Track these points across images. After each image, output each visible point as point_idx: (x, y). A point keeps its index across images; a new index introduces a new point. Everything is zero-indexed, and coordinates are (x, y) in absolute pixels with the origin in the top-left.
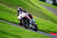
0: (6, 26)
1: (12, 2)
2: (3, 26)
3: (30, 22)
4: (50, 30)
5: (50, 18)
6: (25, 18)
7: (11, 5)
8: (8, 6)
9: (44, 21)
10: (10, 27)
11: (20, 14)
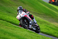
0: (33, 36)
1: (40, 11)
2: (30, 35)
3: (30, 22)
6: (24, 18)
7: (39, 14)
8: (36, 15)
10: (37, 36)
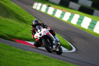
4: (14, 36)
5: (14, 13)
9: (3, 19)
11: (39, 31)
